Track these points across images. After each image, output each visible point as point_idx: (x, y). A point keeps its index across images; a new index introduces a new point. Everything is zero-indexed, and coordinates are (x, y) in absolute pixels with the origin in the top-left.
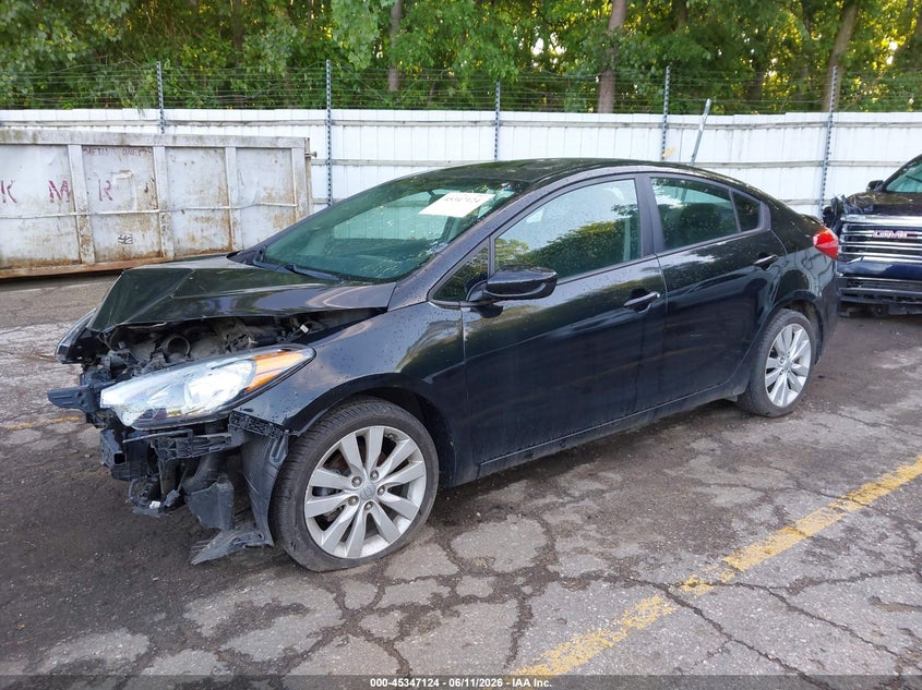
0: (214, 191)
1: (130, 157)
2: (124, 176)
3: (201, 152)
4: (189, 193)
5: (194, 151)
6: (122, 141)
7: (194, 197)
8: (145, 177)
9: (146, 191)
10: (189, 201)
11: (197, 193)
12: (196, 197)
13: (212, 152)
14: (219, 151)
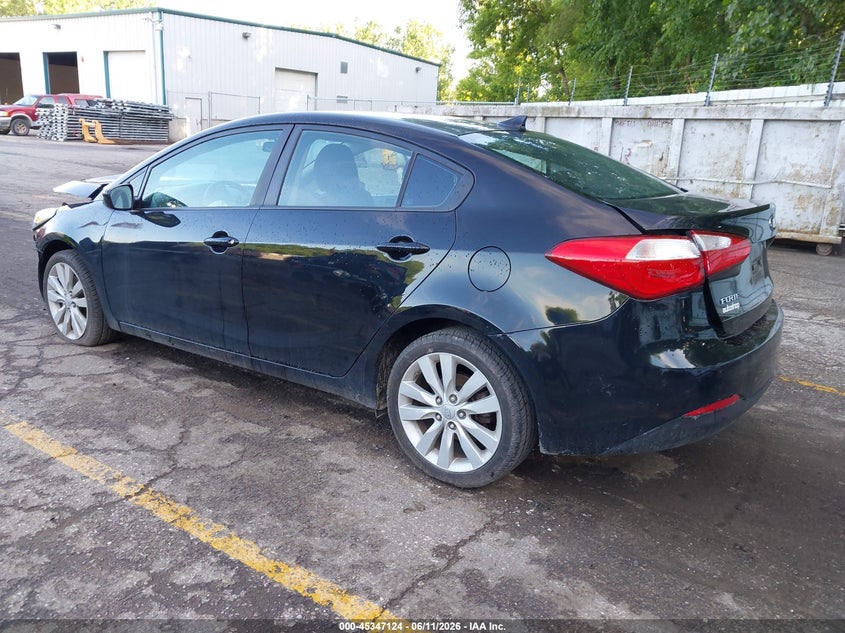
0: (729, 164)
1: (653, 128)
2: (645, 145)
3: (724, 125)
4: (702, 164)
5: (717, 124)
6: (646, 115)
7: (706, 169)
8: (663, 147)
9: (661, 160)
10: (700, 172)
11: (709, 165)
12: (708, 168)
13: (737, 124)
14: (745, 123)
